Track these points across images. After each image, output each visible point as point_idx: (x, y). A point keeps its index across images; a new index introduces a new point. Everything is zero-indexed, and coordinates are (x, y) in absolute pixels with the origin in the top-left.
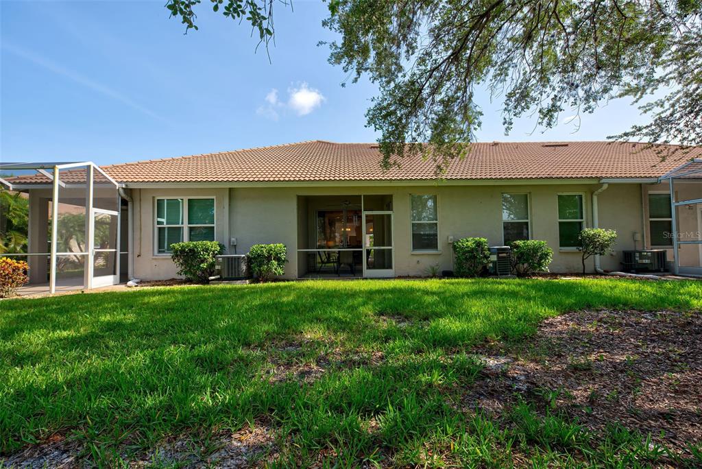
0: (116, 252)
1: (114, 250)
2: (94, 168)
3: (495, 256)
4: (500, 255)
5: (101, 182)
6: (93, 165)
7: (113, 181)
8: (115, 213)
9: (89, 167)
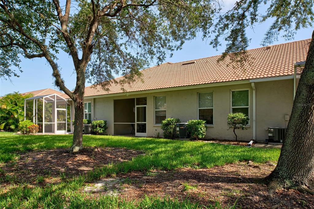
0: (65, 123)
1: (65, 122)
2: (56, 96)
3: (178, 128)
4: (181, 128)
5: (59, 100)
6: (56, 94)
7: (64, 98)
8: (65, 109)
9: (55, 95)
